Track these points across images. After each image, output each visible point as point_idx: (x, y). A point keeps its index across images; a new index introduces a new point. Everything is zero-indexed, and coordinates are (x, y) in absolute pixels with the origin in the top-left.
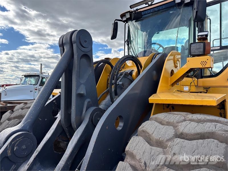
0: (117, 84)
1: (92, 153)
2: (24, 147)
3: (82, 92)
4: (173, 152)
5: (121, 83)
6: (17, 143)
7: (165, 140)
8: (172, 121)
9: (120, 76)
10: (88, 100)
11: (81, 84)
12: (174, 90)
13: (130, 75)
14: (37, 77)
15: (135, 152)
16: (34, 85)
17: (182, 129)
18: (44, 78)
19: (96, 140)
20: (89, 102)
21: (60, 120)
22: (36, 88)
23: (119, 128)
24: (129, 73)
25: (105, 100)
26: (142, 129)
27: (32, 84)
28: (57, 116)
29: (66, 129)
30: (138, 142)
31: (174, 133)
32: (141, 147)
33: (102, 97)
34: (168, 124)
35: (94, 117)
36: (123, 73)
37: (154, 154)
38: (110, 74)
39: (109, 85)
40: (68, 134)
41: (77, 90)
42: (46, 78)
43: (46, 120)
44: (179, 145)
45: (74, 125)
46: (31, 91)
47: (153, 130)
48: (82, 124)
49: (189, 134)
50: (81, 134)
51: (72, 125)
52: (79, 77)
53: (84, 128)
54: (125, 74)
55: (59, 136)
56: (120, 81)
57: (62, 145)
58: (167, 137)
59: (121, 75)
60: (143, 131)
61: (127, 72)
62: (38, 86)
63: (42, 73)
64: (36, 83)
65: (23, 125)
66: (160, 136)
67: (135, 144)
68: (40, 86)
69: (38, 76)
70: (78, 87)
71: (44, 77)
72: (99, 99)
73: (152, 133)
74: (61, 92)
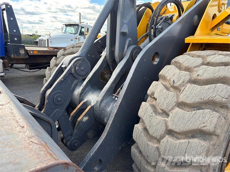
0: (157, 27)
1: (132, 77)
2: (82, 68)
3: (125, 31)
4: (197, 74)
5: (160, 27)
6: (78, 65)
7: (193, 66)
8: (202, 55)
9: (160, 21)
10: (130, 39)
11: (124, 23)
12: (213, 34)
13: (170, 20)
14: (76, 27)
15: (166, 75)
16: (74, 34)
17: (210, 60)
18: (83, 28)
19: (136, 68)
20: (130, 41)
21: (106, 56)
22: (76, 37)
23: (155, 63)
24: (169, 17)
25: (143, 43)
26: (175, 61)
27: (72, 34)
28: (101, 55)
29: (110, 63)
30: (170, 68)
31: (201, 62)
32: (172, 71)
33: (141, 40)
34: (199, 56)
35: (134, 54)
36: (163, 17)
37: (182, 76)
38: (150, 19)
39: (148, 29)
40: (111, 68)
41: (120, 29)
42: (85, 27)
43: (93, 56)
44: (203, 70)
45: (117, 59)
46: (72, 40)
47: (184, 60)
48: (124, 59)
49: (214, 63)
50: (123, 66)
51: (116, 59)
52: (123, 17)
53: (125, 62)
54: (166, 19)
55: (104, 69)
56: (160, 25)
57: (106, 76)
58: (195, 64)
59: (161, 19)
60: (176, 62)
61: (168, 17)
62: (77, 35)
63: (81, 23)
64: (76, 33)
65: (80, 53)
66: (189, 64)
67: (167, 70)
68: (79, 35)
69: (78, 25)
70: (121, 26)
71: (83, 26)
72: (139, 41)
73: (183, 62)
74: (106, 31)
